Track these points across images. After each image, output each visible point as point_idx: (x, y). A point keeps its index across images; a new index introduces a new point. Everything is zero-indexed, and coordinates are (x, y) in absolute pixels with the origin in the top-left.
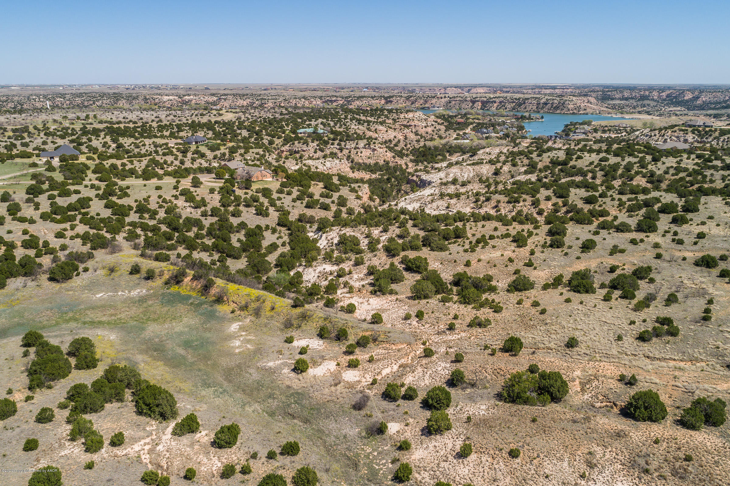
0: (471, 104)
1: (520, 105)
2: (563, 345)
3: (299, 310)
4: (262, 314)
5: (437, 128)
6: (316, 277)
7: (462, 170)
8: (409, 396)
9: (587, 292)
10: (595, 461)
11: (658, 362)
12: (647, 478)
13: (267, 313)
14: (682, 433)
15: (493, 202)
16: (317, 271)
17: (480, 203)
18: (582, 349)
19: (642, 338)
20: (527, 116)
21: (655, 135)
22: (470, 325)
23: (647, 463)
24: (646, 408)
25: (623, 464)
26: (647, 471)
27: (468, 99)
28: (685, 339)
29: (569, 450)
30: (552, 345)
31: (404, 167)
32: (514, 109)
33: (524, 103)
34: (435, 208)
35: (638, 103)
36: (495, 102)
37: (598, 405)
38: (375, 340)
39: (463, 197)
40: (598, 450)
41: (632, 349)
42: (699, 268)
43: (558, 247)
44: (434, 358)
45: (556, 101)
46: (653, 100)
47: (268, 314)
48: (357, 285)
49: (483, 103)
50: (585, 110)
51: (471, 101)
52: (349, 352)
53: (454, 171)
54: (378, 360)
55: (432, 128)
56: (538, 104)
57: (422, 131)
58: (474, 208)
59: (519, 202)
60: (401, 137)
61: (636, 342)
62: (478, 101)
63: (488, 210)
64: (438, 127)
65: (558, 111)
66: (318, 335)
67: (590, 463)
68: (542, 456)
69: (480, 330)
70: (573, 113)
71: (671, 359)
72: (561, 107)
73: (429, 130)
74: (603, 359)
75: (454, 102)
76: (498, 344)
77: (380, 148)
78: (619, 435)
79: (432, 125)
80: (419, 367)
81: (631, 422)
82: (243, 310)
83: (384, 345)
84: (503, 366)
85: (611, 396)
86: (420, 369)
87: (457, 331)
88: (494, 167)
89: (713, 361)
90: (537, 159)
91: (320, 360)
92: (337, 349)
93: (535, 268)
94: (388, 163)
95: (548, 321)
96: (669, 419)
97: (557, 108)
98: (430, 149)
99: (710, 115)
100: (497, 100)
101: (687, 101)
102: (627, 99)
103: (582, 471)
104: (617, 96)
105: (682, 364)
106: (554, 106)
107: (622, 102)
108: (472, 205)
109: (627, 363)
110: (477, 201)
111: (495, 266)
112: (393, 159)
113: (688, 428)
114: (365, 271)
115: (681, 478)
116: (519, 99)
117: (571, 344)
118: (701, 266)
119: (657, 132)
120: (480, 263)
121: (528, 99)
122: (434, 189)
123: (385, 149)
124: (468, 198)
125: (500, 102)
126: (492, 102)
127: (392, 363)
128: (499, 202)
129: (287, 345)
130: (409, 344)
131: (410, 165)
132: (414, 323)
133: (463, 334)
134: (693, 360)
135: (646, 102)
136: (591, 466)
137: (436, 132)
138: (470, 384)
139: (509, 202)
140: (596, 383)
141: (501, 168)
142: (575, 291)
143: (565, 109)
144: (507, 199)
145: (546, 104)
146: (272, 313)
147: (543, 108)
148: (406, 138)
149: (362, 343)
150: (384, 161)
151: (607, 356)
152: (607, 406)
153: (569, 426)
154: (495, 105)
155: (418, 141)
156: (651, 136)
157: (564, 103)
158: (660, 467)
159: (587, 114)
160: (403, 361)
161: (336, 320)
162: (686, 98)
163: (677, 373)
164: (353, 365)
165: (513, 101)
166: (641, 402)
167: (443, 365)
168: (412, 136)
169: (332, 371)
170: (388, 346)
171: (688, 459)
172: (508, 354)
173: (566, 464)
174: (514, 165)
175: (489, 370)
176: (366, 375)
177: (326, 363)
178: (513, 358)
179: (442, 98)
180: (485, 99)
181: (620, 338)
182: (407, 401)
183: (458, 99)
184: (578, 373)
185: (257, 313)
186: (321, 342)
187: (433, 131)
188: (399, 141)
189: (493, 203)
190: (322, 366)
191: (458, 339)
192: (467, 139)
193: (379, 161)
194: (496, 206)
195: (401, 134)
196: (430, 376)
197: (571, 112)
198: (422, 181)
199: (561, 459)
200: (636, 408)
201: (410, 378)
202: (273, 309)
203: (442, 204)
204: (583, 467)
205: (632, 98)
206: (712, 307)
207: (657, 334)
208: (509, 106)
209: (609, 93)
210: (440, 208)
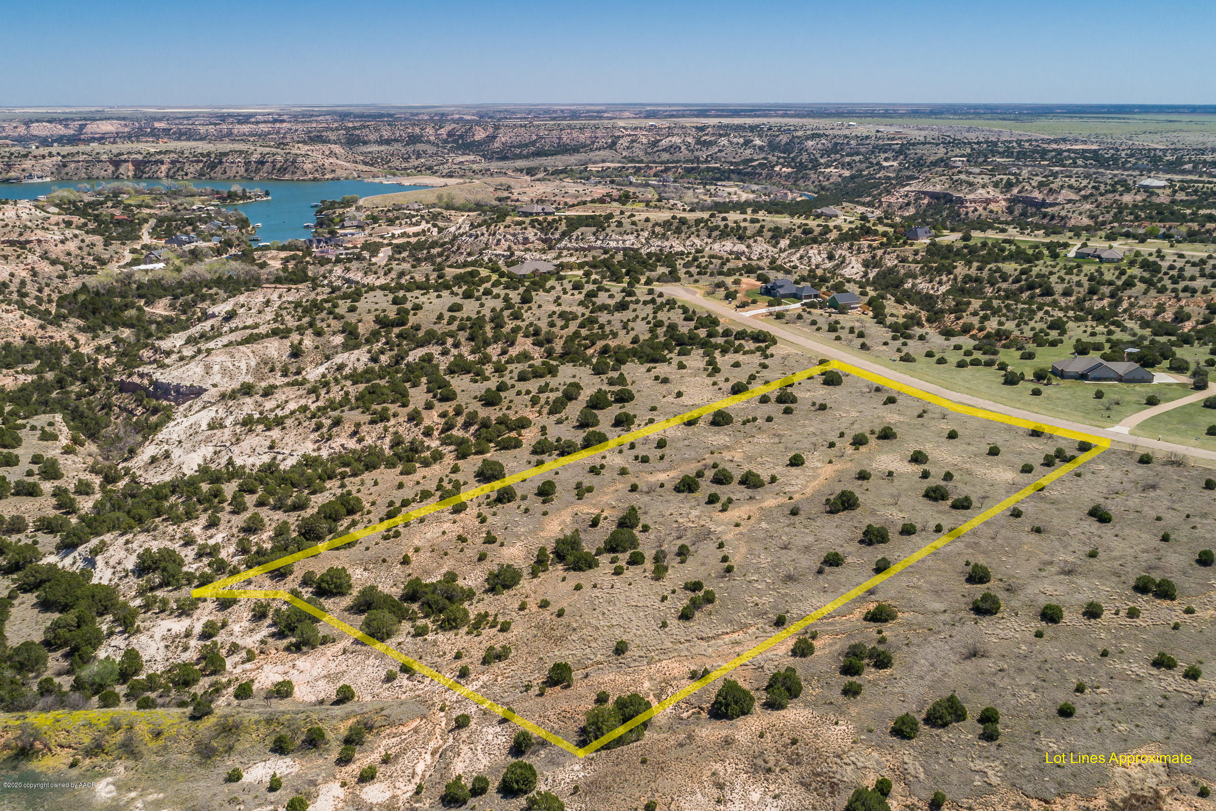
0: (111, 168)
1: (213, 166)
2: (610, 653)
3: (209, 722)
4: (142, 748)
5: (87, 241)
6: (162, 650)
7: (233, 356)
8: (479, 789)
9: (590, 567)
10: (721, 781)
11: (713, 641)
12: (772, 777)
13: (150, 745)
14: (775, 716)
15: (346, 426)
16: (158, 637)
17: (325, 430)
18: (633, 652)
19: (685, 616)
20: (240, 192)
21: (483, 234)
22: (485, 661)
23: (766, 762)
24: (736, 703)
25: (746, 773)
26: (769, 770)
27: (104, 157)
28: (723, 605)
29: (695, 780)
30: (599, 658)
31: (71, 344)
32: (202, 174)
33: (221, 163)
34: (248, 451)
35: (408, 148)
36: (162, 163)
37: (685, 715)
38: (370, 728)
39: (289, 422)
40: (718, 766)
41: (682, 633)
42: (682, 495)
43: (509, 501)
44: (473, 725)
45: (279, 158)
46: (429, 142)
47: (153, 745)
48: (251, 642)
49: (137, 164)
50: (333, 171)
51: (111, 161)
52: (344, 760)
53: (218, 359)
54: (397, 756)
55: (77, 242)
56: (247, 163)
57: (57, 251)
58: (317, 441)
59: (388, 420)
60: (24, 274)
61: (681, 623)
62: (125, 161)
63: (344, 442)
64: (89, 239)
65: (287, 177)
66: (274, 751)
67: (719, 784)
68: (675, 797)
69: (502, 665)
70: (315, 179)
71: (723, 633)
72: (291, 169)
73: (72, 246)
74: (662, 657)
75: (73, 165)
76: (538, 678)
77: (7, 311)
78: (728, 742)
79: (76, 236)
80: (462, 746)
81: (726, 723)
82: (96, 755)
83: (388, 731)
84: (565, 706)
85: (693, 701)
86: (465, 748)
87: (472, 676)
88: (287, 342)
89: (761, 623)
90: (352, 318)
91: (313, 789)
92: (320, 761)
93: (502, 545)
94: (32, 341)
95: (575, 625)
96: (757, 706)
97: (283, 170)
98: (97, 293)
99: (521, 171)
100: (166, 158)
101: (480, 143)
102: (388, 142)
103: (716, 796)
104: (372, 137)
105: (735, 636)
106: (278, 166)
107: (383, 148)
108: (312, 437)
109: (686, 653)
110: (319, 427)
111: (446, 554)
112: (41, 332)
113: (777, 709)
114: (247, 615)
115: (798, 764)
116: (209, 154)
117: (620, 649)
118: (683, 491)
119: (484, 228)
120: (420, 553)
121: (226, 154)
122: (214, 408)
123: (19, 313)
124: (300, 423)
125: (173, 162)
126: (156, 162)
127: (420, 753)
128: (358, 425)
129: (234, 786)
130: (423, 717)
131: (82, 338)
132: (405, 682)
133: (484, 678)
134: (744, 627)
135: (420, 147)
136: (720, 786)
137: (86, 249)
138: (538, 743)
139: (373, 422)
140: (671, 689)
141: (300, 343)
142: (575, 570)
143: (299, 173)
144: (367, 417)
145: (261, 163)
146: (161, 742)
147: (257, 171)
148: (35, 274)
149: (352, 741)
150: (23, 338)
151: (664, 652)
152: (694, 713)
153: (680, 752)
154: (164, 168)
155: (62, 277)
156: (477, 236)
157: (294, 161)
158: (778, 761)
159: (338, 179)
160: (432, 745)
161: (288, 717)
162: (477, 138)
163: (737, 649)
164: (367, 777)
165: (197, 158)
166: (729, 698)
167: (491, 730)
168: (45, 268)
169: (342, 797)
170: (394, 731)
171: (794, 742)
172: (558, 688)
173: (699, 796)
174: (319, 333)
175: (552, 718)
176: (397, 784)
177: (323, 789)
178: (568, 692)
179: (44, 157)
180: (140, 157)
181: (664, 625)
182: (479, 798)
183: (82, 158)
184: (647, 684)
185: (129, 749)
186: (288, 760)
187: (80, 248)
188: (23, 283)
189: (348, 428)
190: (321, 797)
191: (482, 687)
192: (158, 260)
193: (10, 339)
194: (355, 433)
195: (22, 266)
196: (483, 750)
197: (310, 176)
198: (156, 384)
199: (693, 793)
200: (727, 705)
201: (460, 764)
202: (158, 734)
203: (257, 440)
204: (716, 793)
205: (396, 140)
206: (726, 550)
207: (695, 605)
208: (192, 169)
209: (358, 132)
210: (258, 449)
